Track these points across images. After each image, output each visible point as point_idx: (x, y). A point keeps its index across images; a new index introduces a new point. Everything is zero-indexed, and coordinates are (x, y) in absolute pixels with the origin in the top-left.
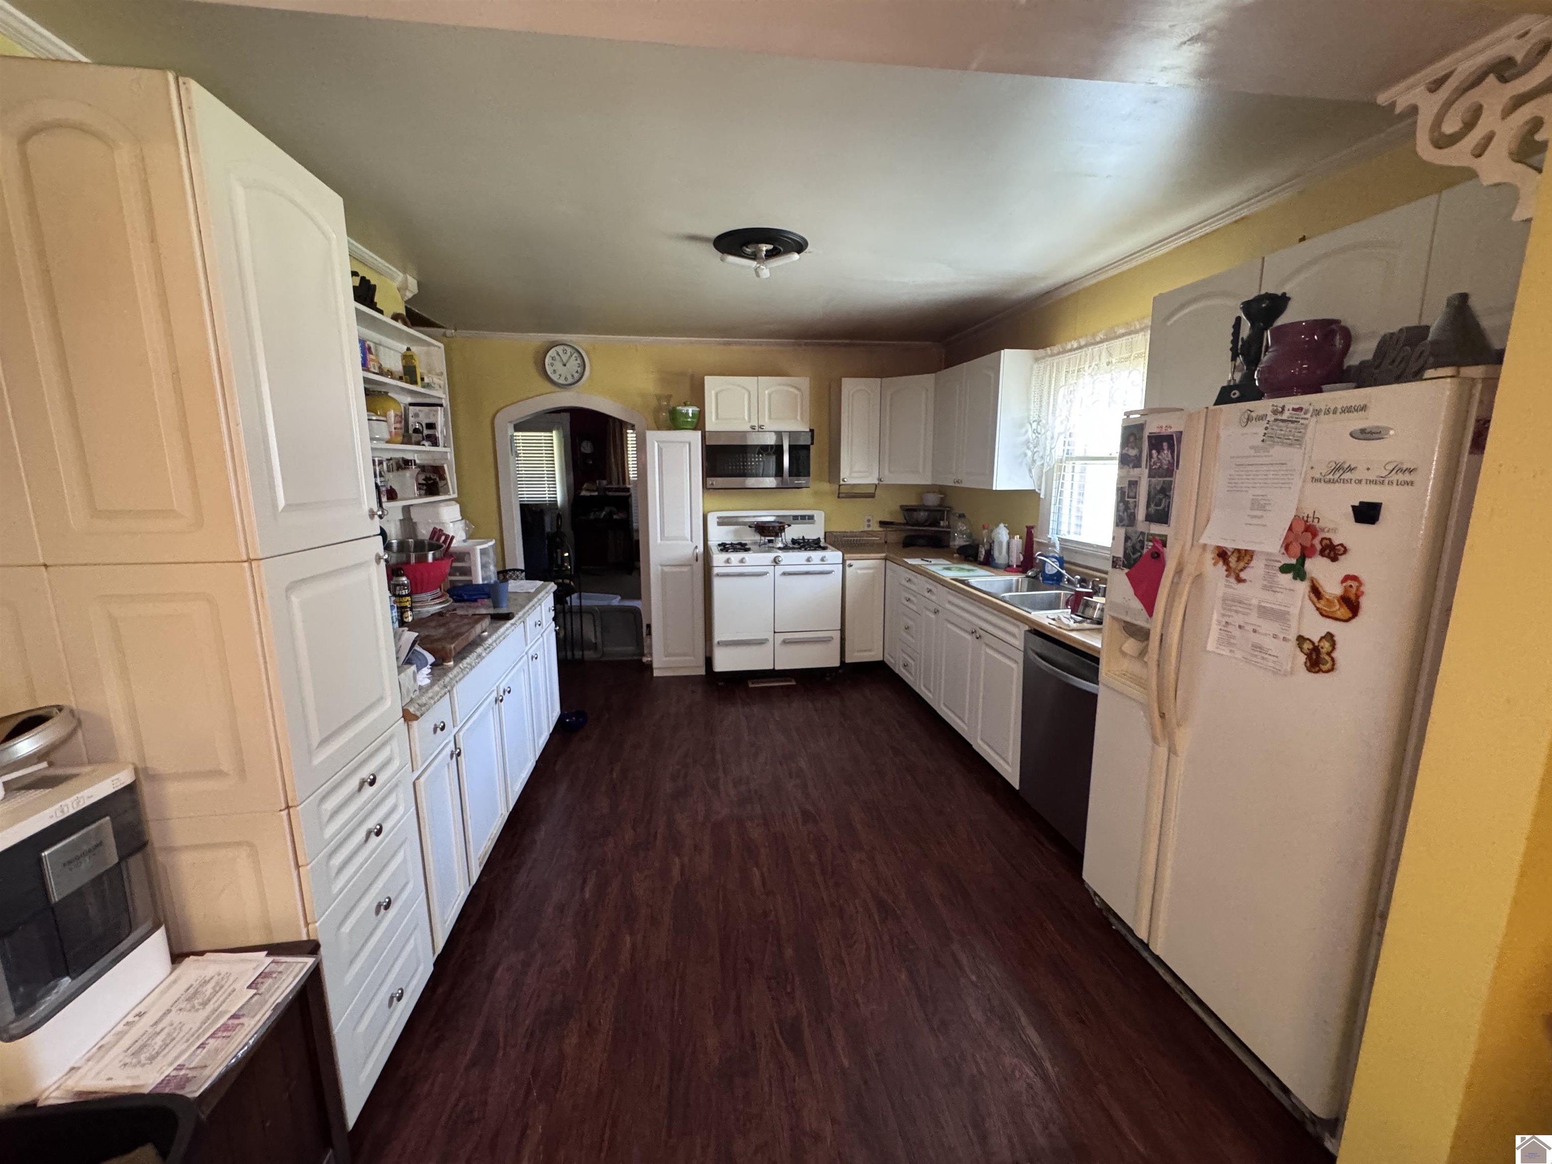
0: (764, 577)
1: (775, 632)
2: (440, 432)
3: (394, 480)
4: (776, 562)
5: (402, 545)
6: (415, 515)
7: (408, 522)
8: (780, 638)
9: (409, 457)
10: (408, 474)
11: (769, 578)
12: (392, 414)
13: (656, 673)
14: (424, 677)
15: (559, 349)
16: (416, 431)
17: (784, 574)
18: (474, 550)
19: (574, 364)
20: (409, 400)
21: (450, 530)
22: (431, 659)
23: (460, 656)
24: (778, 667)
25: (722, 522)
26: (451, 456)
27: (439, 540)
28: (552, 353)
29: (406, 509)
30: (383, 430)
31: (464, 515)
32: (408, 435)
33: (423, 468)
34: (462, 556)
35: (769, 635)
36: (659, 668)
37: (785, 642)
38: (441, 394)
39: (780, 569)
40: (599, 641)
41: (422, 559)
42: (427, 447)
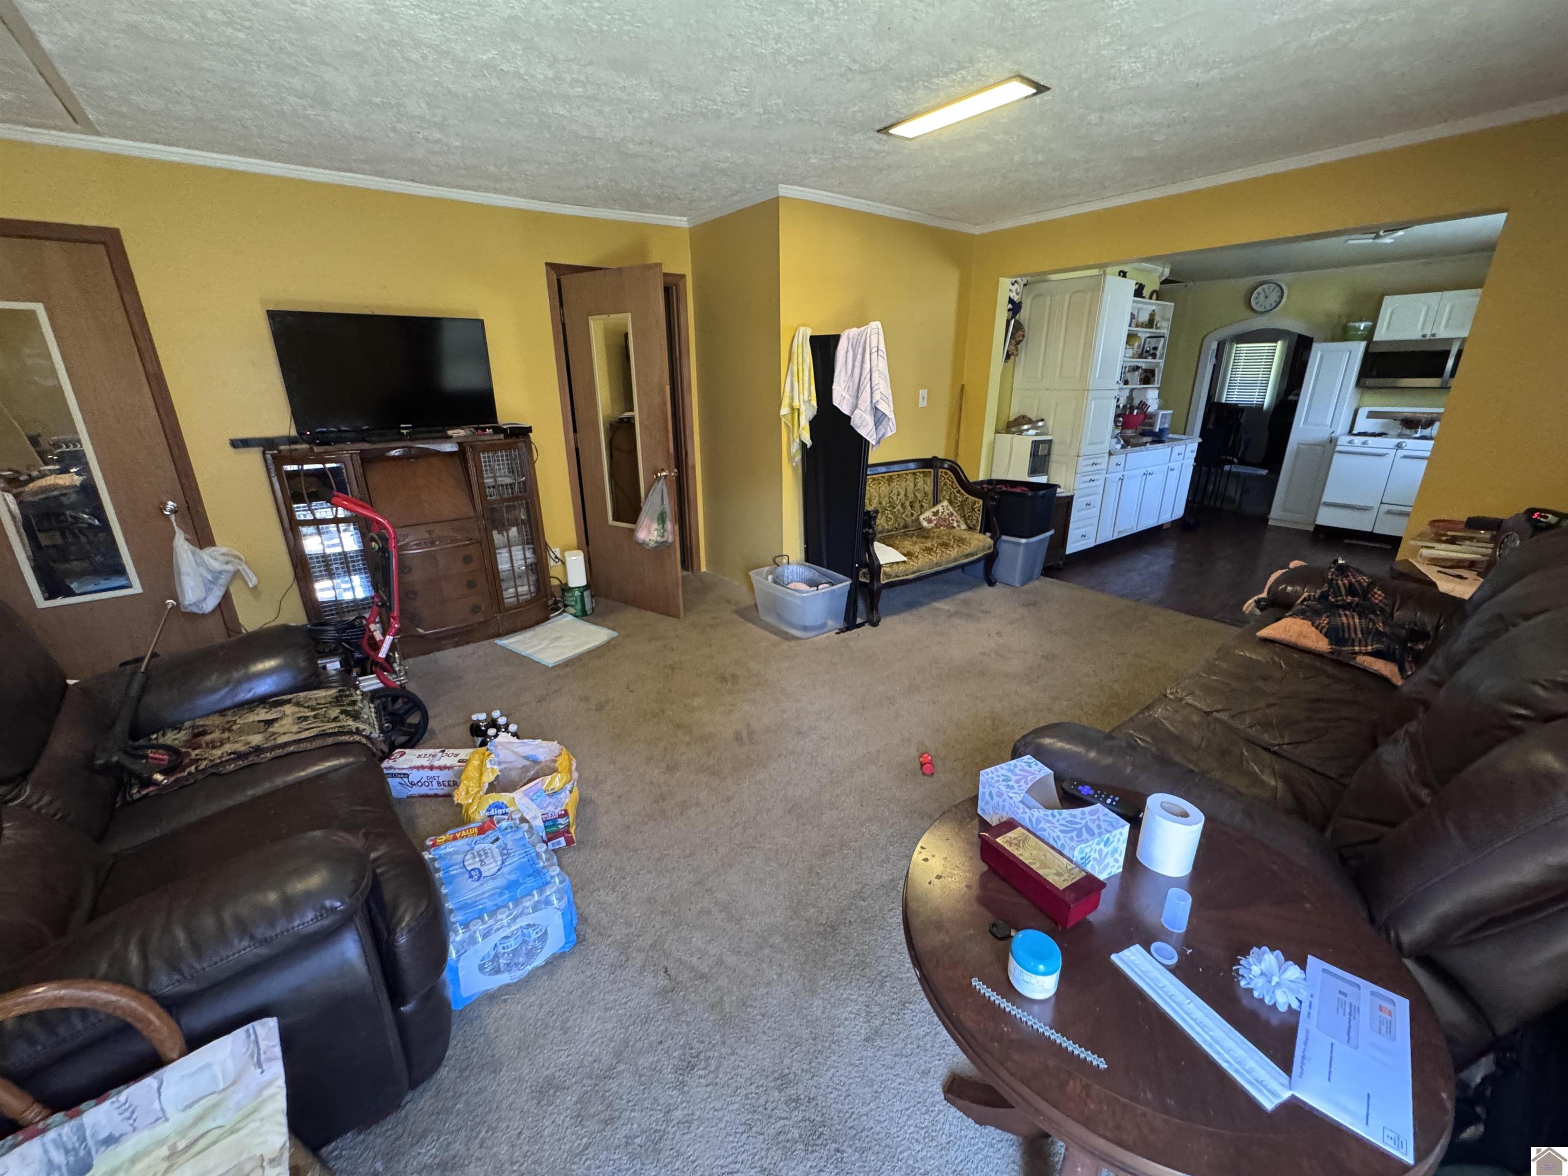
0: (1383, 458)
1: (1382, 503)
2: (1158, 353)
3: (1129, 376)
4: (1399, 446)
5: (1124, 407)
6: (1135, 394)
7: (1130, 398)
8: (1386, 508)
9: (1139, 365)
10: (1136, 373)
11: (1388, 461)
12: (1136, 344)
13: (1271, 522)
14: (1119, 446)
15: (1265, 286)
16: (1147, 351)
17: (1405, 457)
18: (1158, 414)
19: (1274, 297)
20: (1148, 335)
21: (1149, 403)
22: (1122, 442)
23: (1134, 446)
24: (1377, 531)
25: (1372, 415)
26: (1162, 365)
27: (1143, 405)
28: (1260, 289)
29: (1132, 390)
30: (1130, 352)
31: (1160, 396)
32: (1143, 354)
33: (1146, 371)
34: (1152, 416)
35: (1376, 505)
36: (1274, 519)
37: (1389, 512)
38: (1165, 331)
39: (1401, 453)
40: (1238, 498)
41: (1132, 412)
42: (1150, 360)
